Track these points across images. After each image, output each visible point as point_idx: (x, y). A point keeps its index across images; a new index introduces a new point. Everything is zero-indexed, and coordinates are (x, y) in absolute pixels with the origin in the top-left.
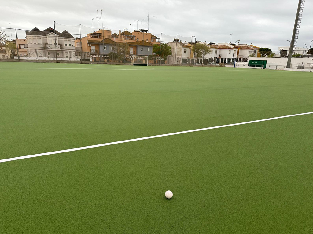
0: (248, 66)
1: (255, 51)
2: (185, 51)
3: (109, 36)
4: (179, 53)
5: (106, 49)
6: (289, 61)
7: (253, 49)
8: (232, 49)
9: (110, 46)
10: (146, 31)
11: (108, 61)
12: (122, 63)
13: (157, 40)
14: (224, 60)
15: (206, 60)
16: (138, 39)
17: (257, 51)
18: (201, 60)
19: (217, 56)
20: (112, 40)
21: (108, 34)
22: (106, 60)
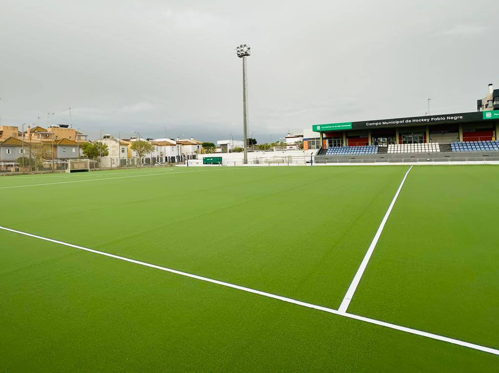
0: (204, 164)
1: (198, 146)
2: (123, 149)
3: (15, 134)
4: (115, 152)
5: (10, 153)
6: (246, 156)
7: (196, 144)
8: (175, 145)
9: (17, 148)
10: (67, 126)
11: (17, 170)
12: (38, 172)
13: (83, 138)
14: (168, 158)
15: (148, 160)
16: (57, 137)
17: (200, 146)
18: (143, 160)
19: (159, 155)
20: (19, 140)
21: (13, 131)
22: (12, 169)
